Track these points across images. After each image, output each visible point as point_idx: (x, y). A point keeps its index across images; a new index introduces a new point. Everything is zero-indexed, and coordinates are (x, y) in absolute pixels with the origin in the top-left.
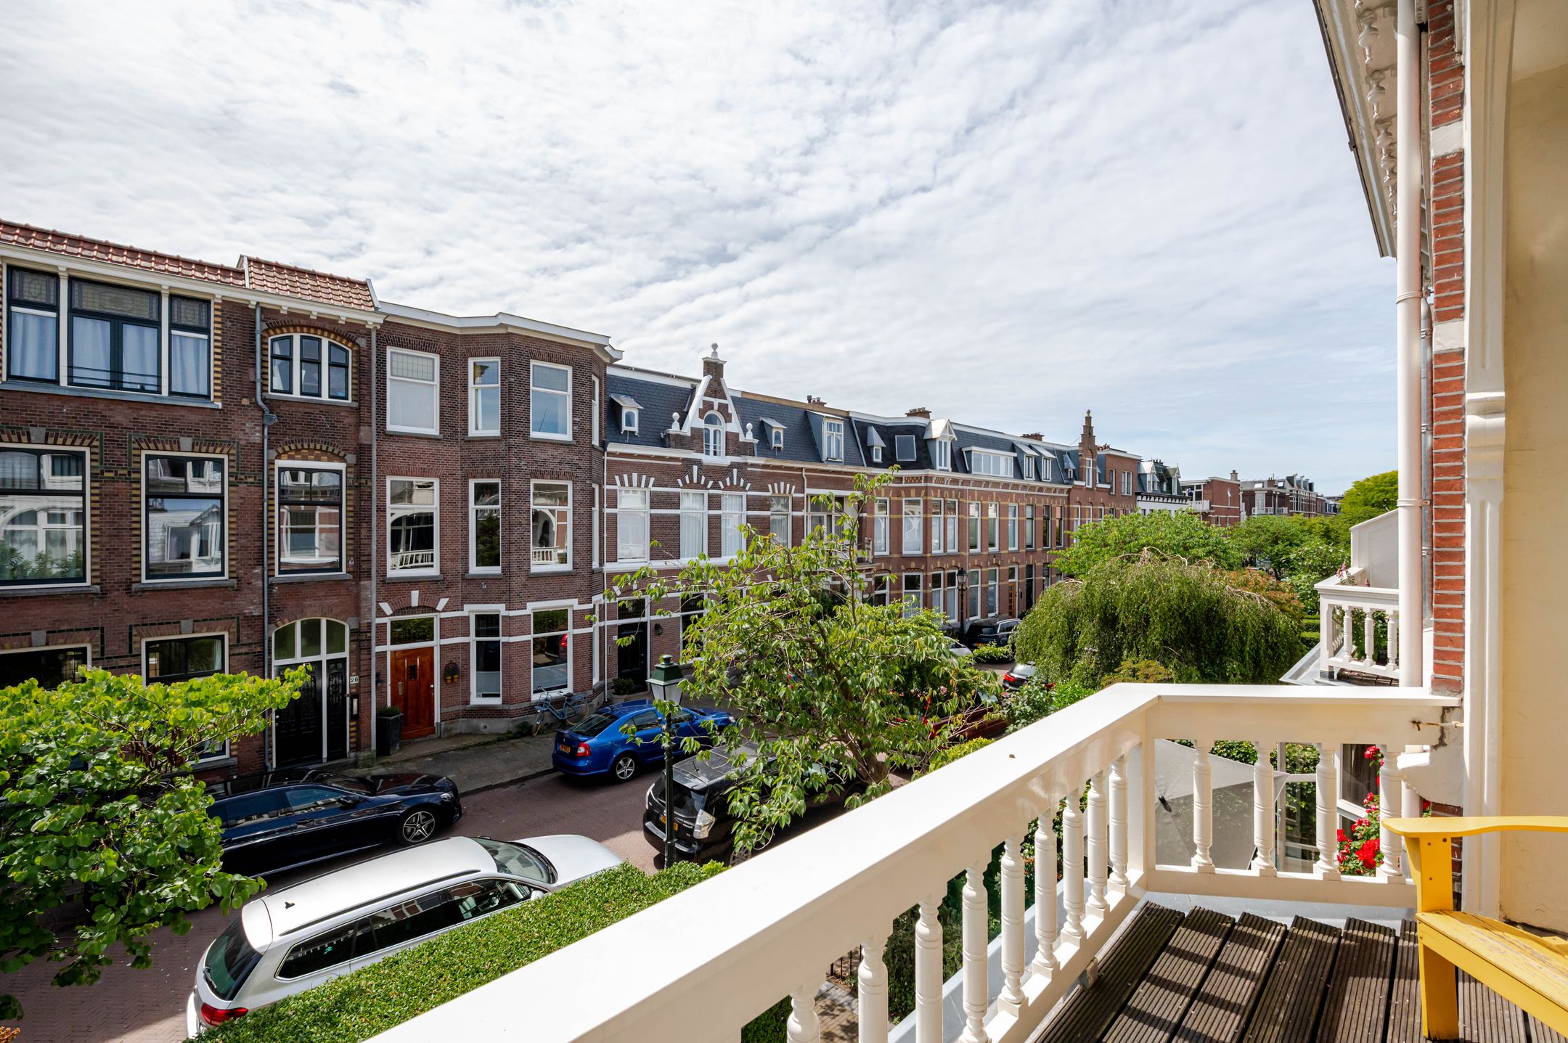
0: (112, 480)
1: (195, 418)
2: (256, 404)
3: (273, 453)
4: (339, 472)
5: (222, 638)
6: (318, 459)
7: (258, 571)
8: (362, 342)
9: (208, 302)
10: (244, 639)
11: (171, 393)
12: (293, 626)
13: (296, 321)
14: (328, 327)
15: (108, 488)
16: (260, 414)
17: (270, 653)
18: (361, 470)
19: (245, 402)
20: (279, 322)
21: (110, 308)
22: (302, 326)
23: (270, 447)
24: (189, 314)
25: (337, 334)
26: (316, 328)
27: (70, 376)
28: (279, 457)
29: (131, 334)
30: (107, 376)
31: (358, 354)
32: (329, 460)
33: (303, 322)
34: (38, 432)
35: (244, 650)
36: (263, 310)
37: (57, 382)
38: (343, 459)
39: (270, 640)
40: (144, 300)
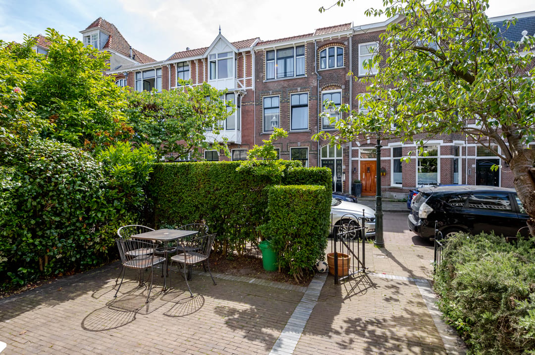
0: (284, 102)
1: (301, 81)
2: (315, 73)
3: (321, 89)
4: (340, 93)
5: (307, 148)
6: (333, 89)
7: (316, 127)
8: (346, 43)
9: (304, 46)
10: (312, 149)
11: (296, 76)
12: (327, 146)
13: (326, 43)
14: (335, 41)
15: (283, 105)
16: (316, 76)
17: (320, 155)
18: (346, 90)
19: (313, 73)
20: (322, 45)
21: (285, 56)
22: (328, 44)
23: (319, 87)
24: (300, 51)
25: (339, 43)
26: (332, 43)
27: (277, 76)
28: (322, 90)
29: (288, 60)
30: (283, 74)
31: (345, 48)
32: (337, 89)
33: (328, 42)
34: (271, 92)
35: (312, 152)
36: (317, 42)
37: (274, 78)
38: (341, 88)
39: (320, 150)
40: (291, 51)
